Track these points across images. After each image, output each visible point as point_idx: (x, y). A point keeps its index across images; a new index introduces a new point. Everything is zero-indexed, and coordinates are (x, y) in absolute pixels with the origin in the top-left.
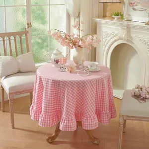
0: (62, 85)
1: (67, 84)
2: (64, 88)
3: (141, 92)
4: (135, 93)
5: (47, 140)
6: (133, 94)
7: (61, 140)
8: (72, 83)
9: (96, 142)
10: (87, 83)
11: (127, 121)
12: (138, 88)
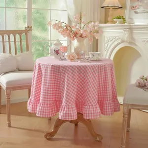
0: (63, 70)
1: (67, 68)
2: (64, 74)
3: (146, 81)
4: (139, 83)
5: (46, 136)
6: (138, 84)
7: (60, 137)
8: (73, 67)
9: (98, 139)
10: (88, 68)
11: (132, 110)
12: (142, 79)
